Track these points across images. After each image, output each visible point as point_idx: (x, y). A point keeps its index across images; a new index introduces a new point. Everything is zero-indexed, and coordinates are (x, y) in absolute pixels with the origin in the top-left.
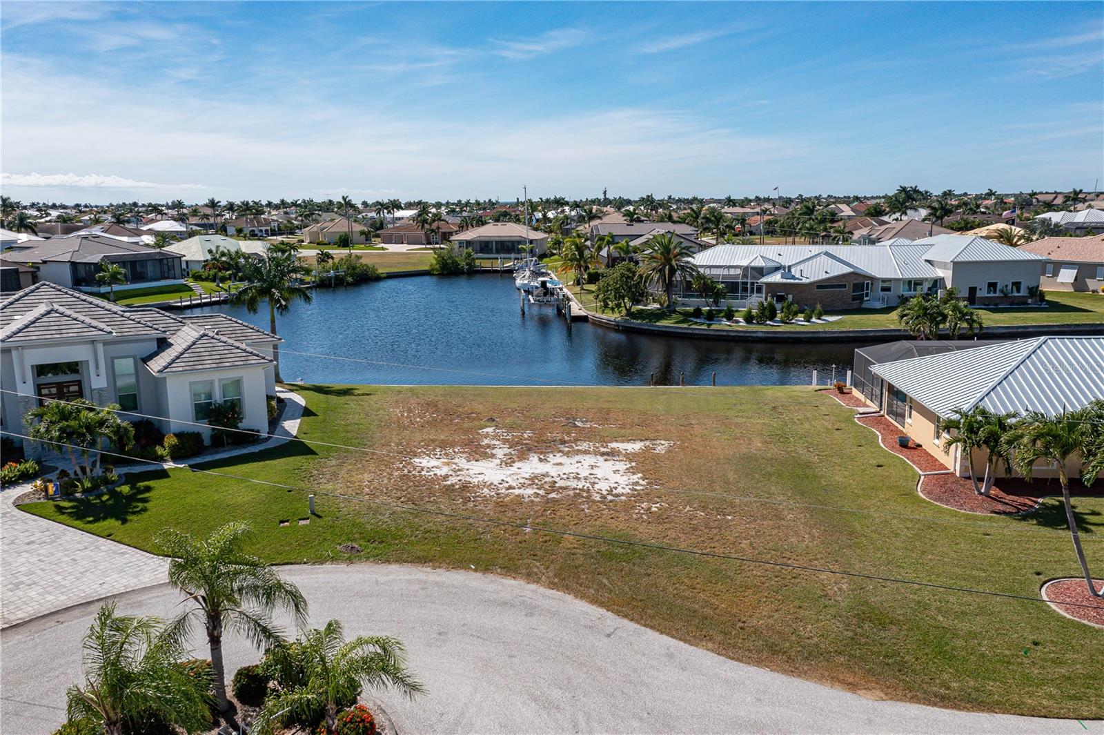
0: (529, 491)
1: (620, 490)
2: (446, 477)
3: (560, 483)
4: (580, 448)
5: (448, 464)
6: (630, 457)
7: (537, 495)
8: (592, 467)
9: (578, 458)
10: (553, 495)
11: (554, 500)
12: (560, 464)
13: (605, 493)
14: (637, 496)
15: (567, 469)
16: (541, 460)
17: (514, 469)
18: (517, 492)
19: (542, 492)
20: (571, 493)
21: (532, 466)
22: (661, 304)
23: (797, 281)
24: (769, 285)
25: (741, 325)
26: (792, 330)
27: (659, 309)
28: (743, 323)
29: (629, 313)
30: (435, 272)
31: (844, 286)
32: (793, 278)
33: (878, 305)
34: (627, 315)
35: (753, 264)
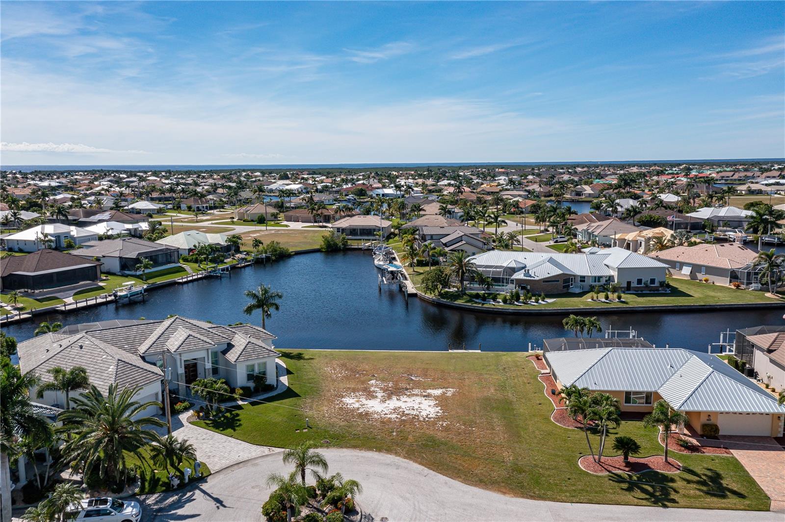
0: (394, 416)
1: (431, 416)
2: (358, 409)
3: (406, 412)
4: (414, 393)
5: (358, 401)
6: (436, 398)
7: (397, 417)
8: (420, 403)
9: (414, 398)
10: (404, 418)
11: (404, 420)
12: (406, 402)
13: (425, 417)
14: (438, 418)
15: (409, 404)
16: (397, 399)
17: (386, 405)
18: (389, 416)
19: (399, 416)
20: (411, 417)
21: (394, 403)
22: (458, 289)
23: (532, 278)
24: (517, 280)
25: (500, 305)
26: (528, 308)
27: (457, 292)
28: (502, 304)
29: (440, 294)
30: (323, 250)
31: (558, 281)
32: (530, 276)
33: (578, 291)
34: (439, 296)
35: (509, 266)
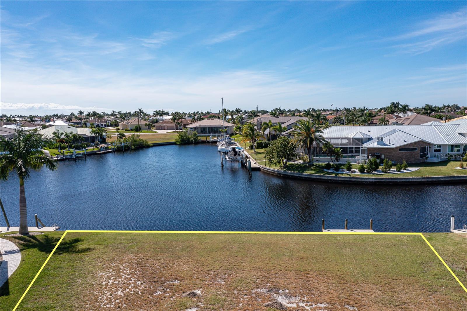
22: (304, 161)
23: (387, 146)
24: (370, 149)
25: (357, 174)
26: (392, 177)
27: (303, 164)
28: (358, 172)
29: (286, 166)
30: (178, 143)
31: (415, 149)
32: (385, 144)
34: (284, 168)
35: (356, 137)
